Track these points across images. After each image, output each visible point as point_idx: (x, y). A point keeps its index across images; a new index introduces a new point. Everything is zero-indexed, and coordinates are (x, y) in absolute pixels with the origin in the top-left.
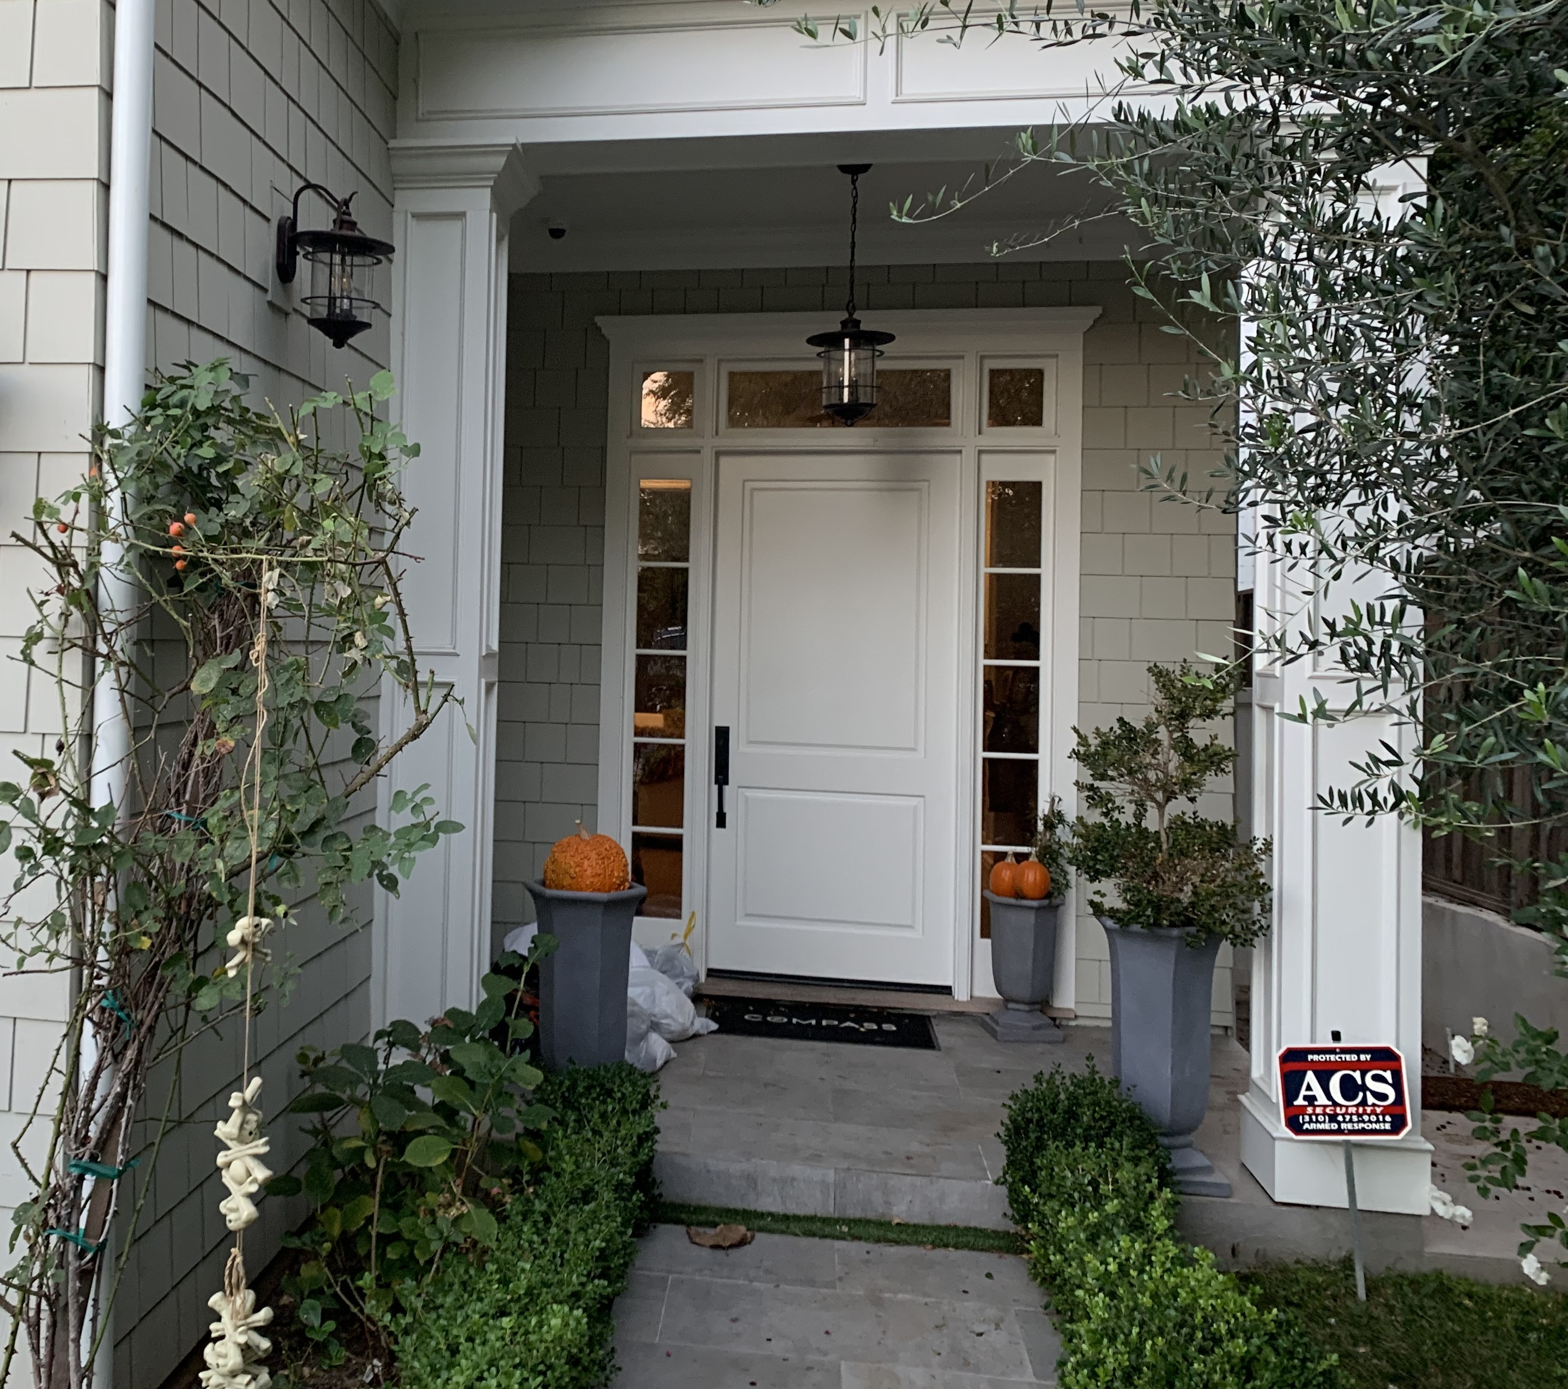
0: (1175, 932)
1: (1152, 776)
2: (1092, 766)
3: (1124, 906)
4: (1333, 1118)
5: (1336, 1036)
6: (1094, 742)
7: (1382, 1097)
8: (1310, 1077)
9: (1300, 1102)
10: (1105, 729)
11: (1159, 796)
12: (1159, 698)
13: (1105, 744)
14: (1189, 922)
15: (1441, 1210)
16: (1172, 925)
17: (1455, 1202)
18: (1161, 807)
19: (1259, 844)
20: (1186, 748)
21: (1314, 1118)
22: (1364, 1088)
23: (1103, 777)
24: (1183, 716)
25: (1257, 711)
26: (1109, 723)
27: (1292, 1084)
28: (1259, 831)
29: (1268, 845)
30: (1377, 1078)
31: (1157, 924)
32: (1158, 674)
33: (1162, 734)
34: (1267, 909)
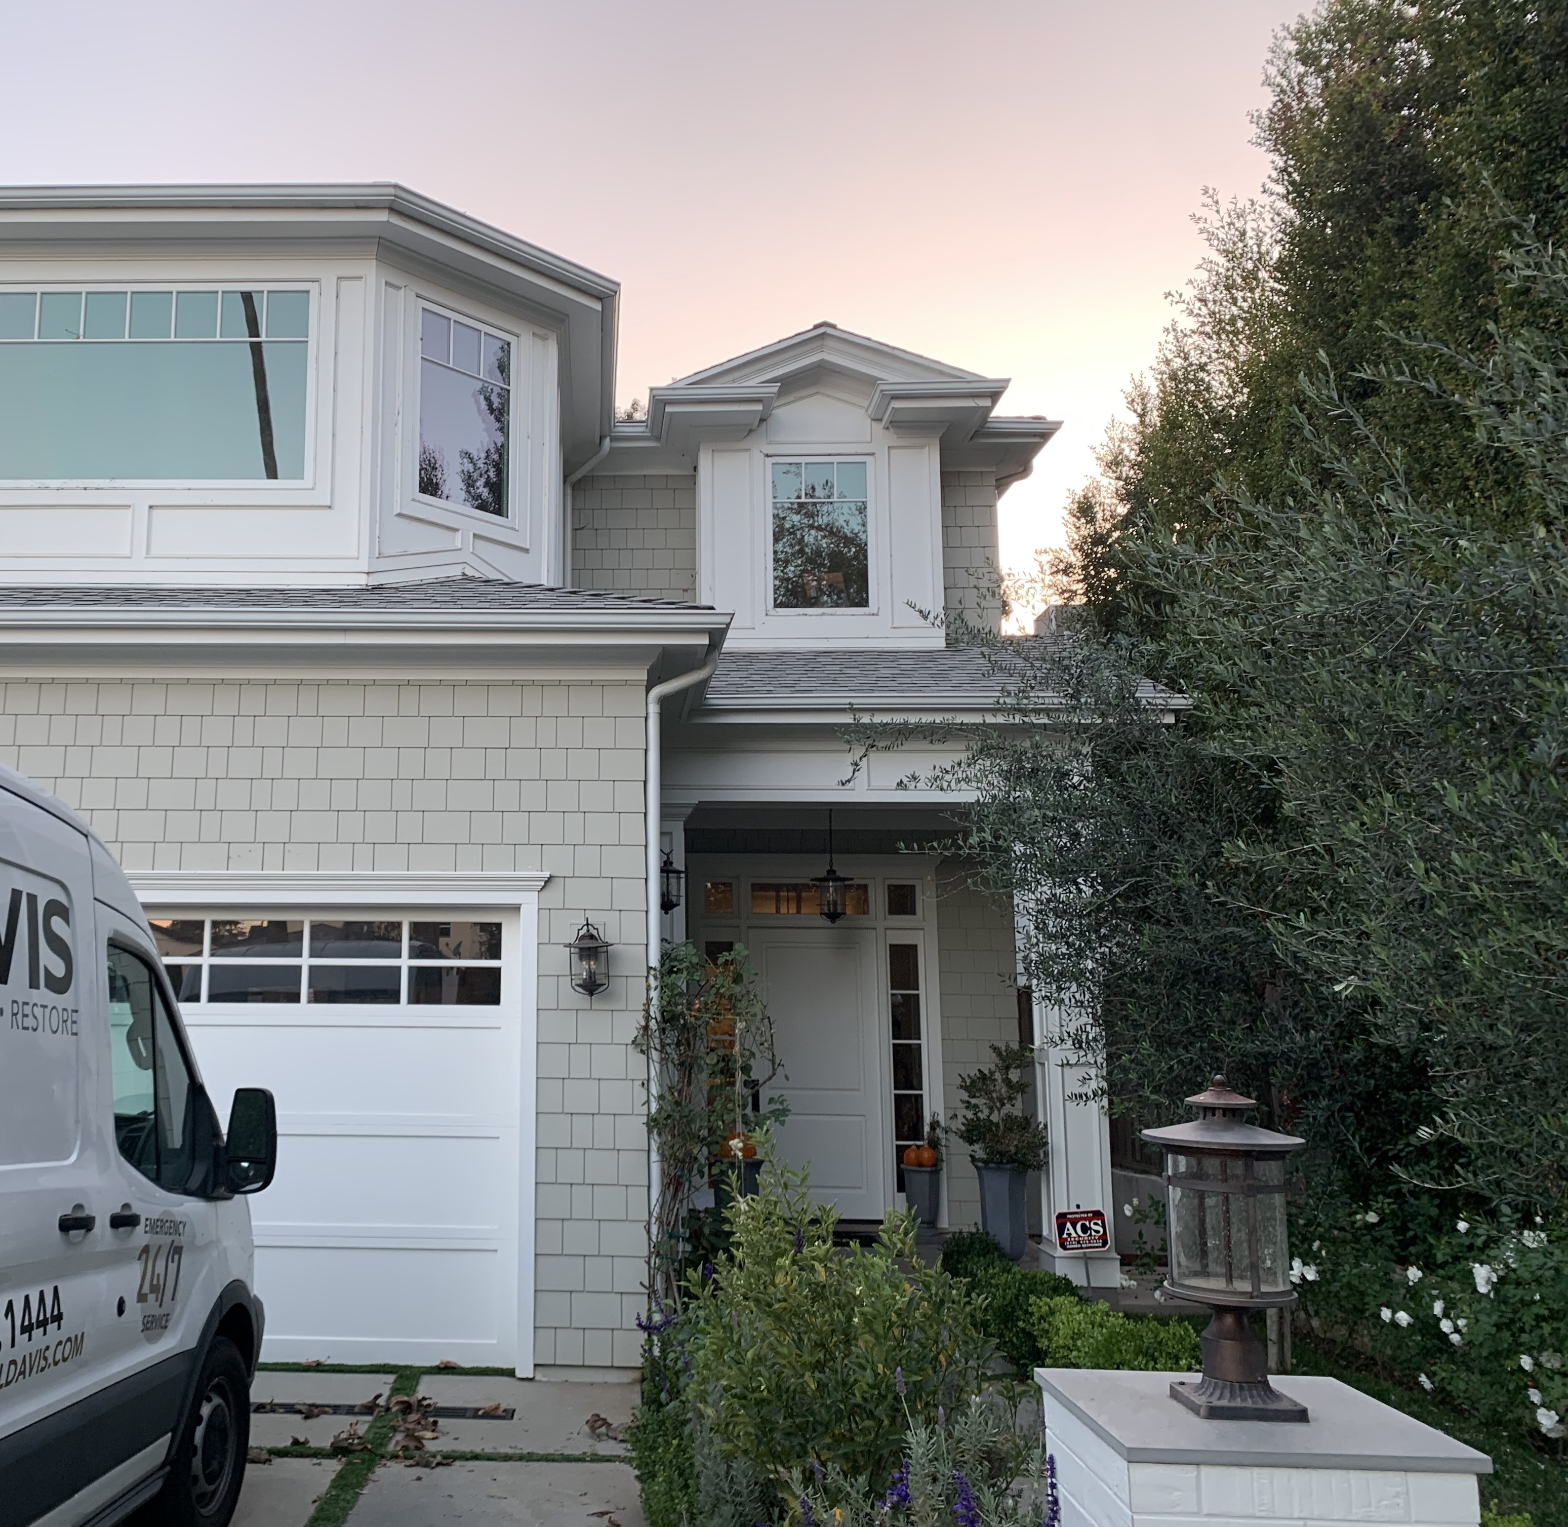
0: (1009, 1166)
1: (994, 1095)
2: (969, 1092)
3: (985, 1156)
4: (1079, 1242)
5: (1078, 1206)
6: (968, 1081)
7: (1098, 1232)
8: (1069, 1225)
9: (1065, 1236)
10: (972, 1075)
11: (998, 1104)
12: (997, 1060)
13: (973, 1082)
14: (1014, 1161)
15: (1124, 1283)
16: (1008, 1163)
17: (1130, 1279)
18: (999, 1110)
19: (1041, 1126)
20: (1007, 1082)
21: (1071, 1243)
22: (1090, 1228)
23: (974, 1097)
24: (1007, 1068)
25: (1037, 1065)
26: (974, 1072)
27: (1061, 1228)
28: (1041, 1118)
29: (1046, 1126)
30: (1096, 1224)
31: (1001, 1162)
32: (995, 1049)
33: (997, 1076)
34: (1046, 1154)
